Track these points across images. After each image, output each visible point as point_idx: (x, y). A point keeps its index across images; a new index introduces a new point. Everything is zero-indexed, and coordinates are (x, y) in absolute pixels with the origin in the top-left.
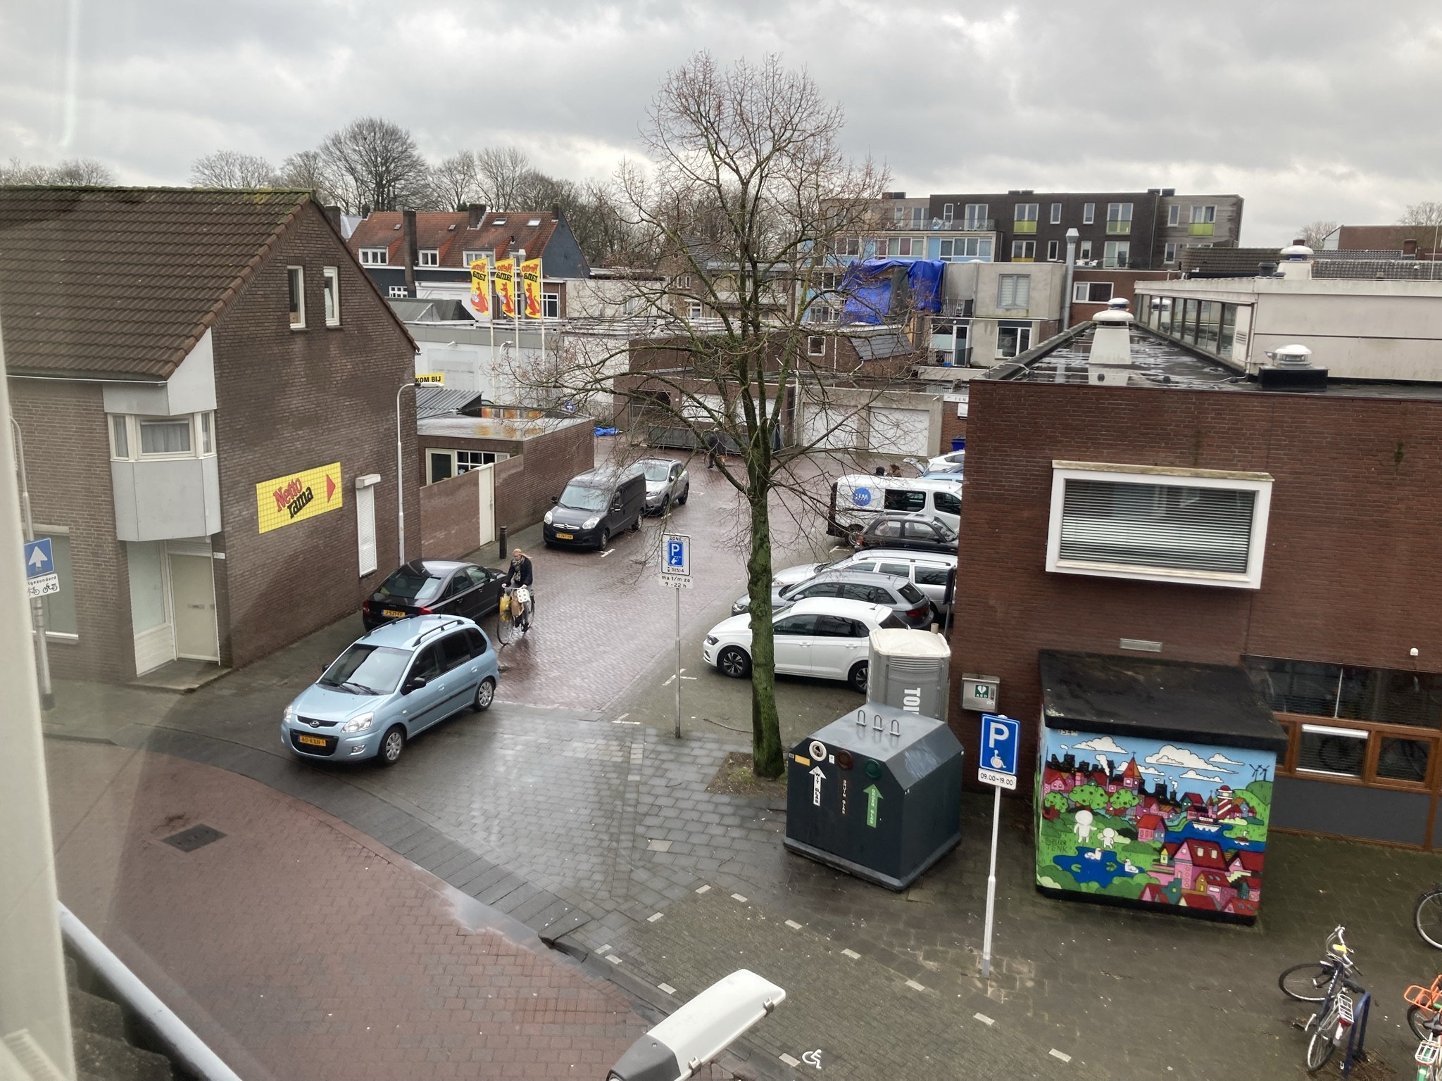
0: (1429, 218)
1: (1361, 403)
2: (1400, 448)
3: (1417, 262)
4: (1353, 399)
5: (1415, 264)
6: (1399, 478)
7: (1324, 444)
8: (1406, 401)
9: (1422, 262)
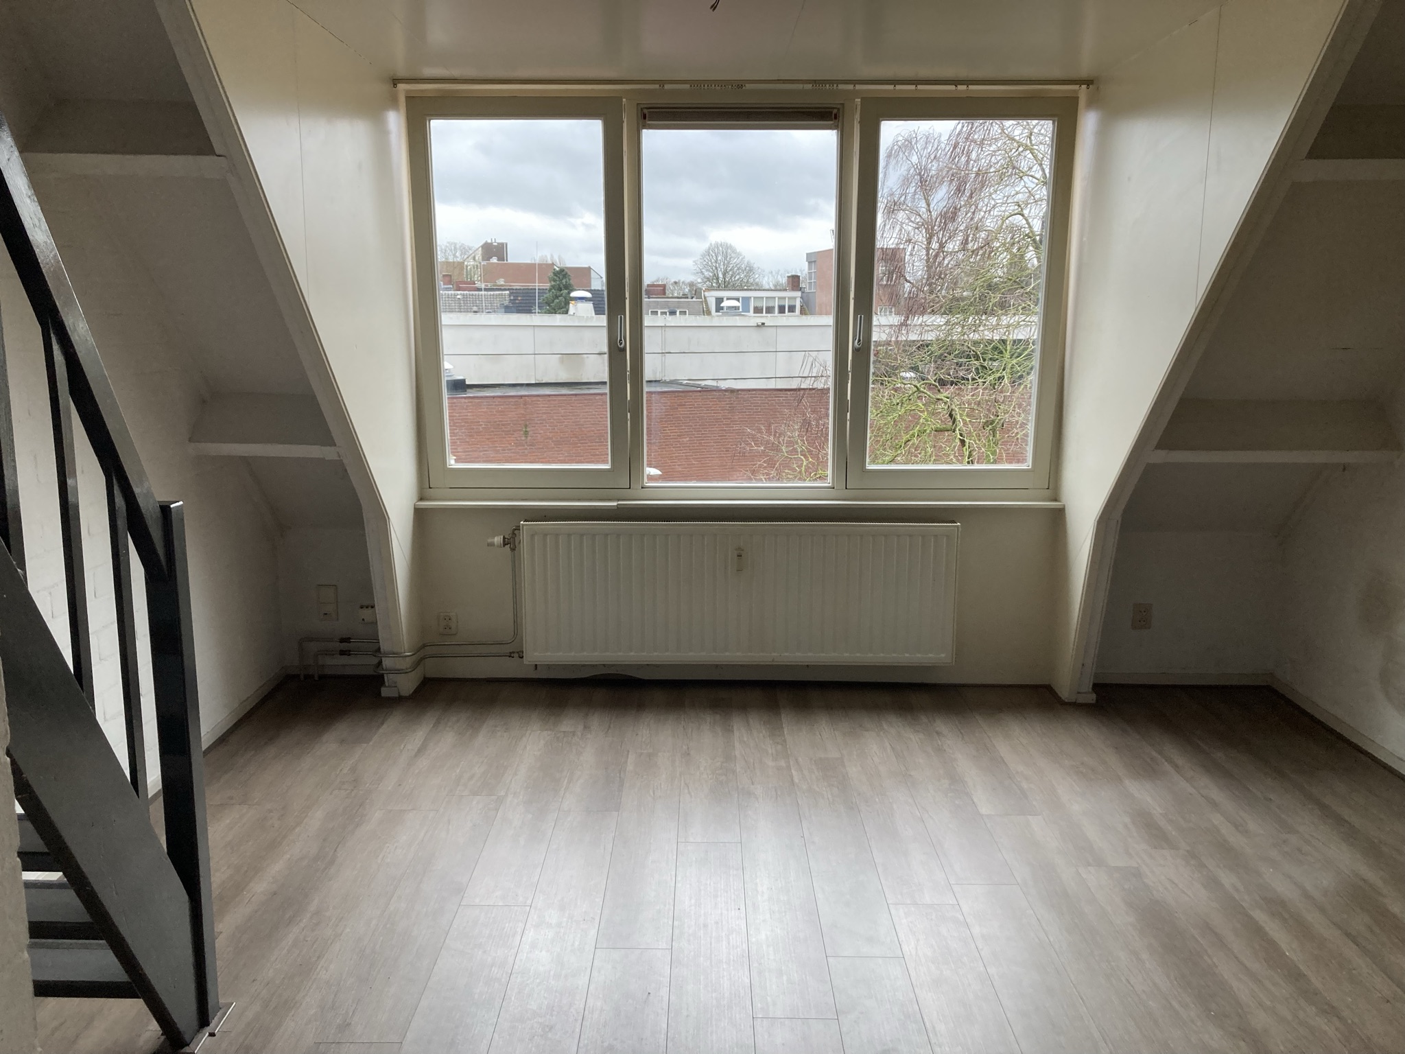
0: (455, 256)
1: (499, 400)
2: (526, 428)
3: (459, 292)
4: (494, 397)
5: (458, 295)
6: (528, 448)
7: (481, 429)
8: (525, 396)
9: (462, 292)
